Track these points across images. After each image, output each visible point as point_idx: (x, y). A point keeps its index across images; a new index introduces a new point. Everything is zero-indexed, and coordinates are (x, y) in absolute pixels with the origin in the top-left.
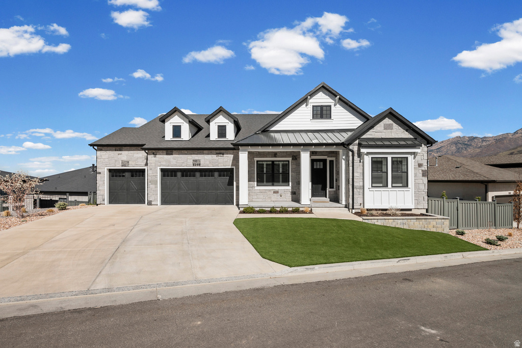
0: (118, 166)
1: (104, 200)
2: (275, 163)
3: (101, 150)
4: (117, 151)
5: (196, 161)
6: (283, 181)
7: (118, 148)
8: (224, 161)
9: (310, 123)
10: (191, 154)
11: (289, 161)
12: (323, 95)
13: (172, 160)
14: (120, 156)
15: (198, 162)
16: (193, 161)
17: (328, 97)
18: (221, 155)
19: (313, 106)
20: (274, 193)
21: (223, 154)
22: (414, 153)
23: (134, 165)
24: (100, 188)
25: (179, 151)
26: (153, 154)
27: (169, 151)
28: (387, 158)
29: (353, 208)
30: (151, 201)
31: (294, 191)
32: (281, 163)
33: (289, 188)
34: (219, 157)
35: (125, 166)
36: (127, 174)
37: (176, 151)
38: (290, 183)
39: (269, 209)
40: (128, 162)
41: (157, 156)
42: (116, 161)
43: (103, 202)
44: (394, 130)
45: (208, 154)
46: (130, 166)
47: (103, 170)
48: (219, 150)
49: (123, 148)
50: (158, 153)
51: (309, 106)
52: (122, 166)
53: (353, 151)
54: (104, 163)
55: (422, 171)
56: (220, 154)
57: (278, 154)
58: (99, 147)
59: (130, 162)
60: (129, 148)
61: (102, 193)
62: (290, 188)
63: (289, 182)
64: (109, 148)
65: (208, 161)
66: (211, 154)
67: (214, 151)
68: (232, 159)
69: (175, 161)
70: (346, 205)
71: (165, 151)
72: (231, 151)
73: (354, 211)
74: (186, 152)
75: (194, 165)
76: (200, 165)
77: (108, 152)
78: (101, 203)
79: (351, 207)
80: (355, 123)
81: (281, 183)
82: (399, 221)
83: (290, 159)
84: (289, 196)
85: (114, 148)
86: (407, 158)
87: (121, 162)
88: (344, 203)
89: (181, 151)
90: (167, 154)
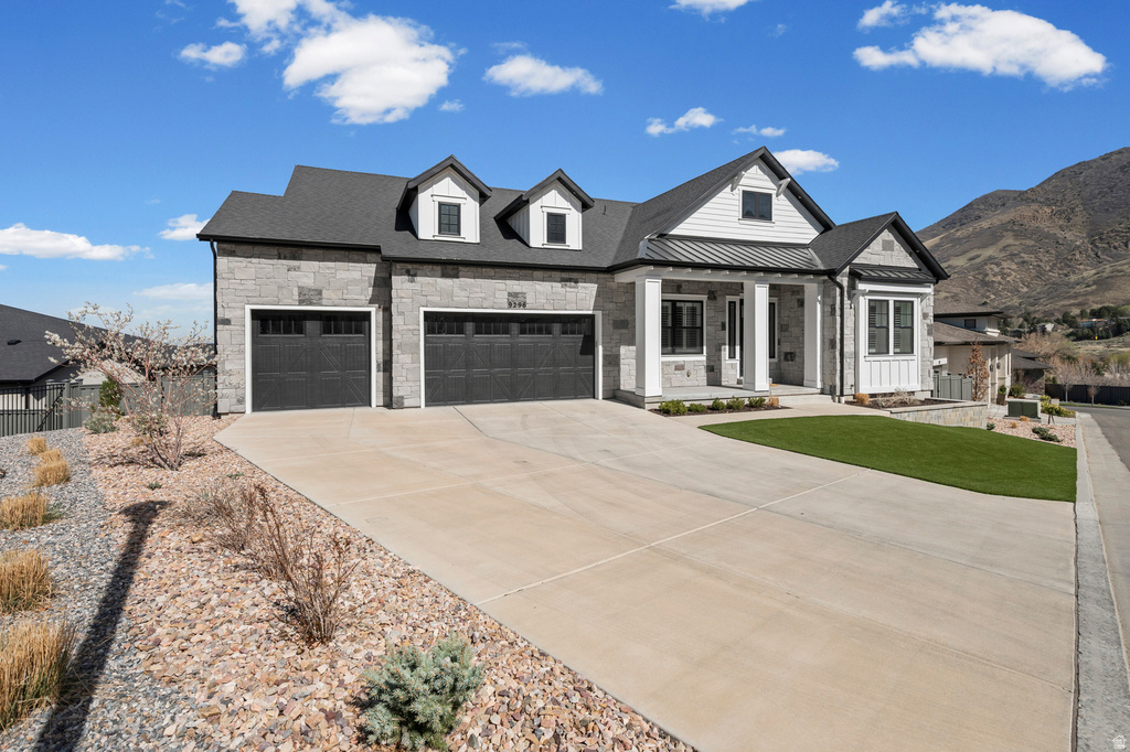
0: (290, 301)
1: (241, 401)
2: (678, 304)
3: (232, 254)
4: (285, 259)
5: (515, 295)
6: (689, 346)
7: (287, 251)
8: (579, 298)
9: (737, 225)
10: (504, 278)
11: (702, 302)
12: (760, 172)
13: (456, 291)
14: (292, 273)
15: (521, 299)
16: (510, 294)
17: (766, 177)
18: (573, 284)
19: (744, 192)
20: (676, 369)
21: (576, 282)
22: (921, 294)
23: (336, 302)
24: (228, 366)
25: (474, 269)
26: (408, 273)
27: (450, 267)
28: (888, 301)
29: (842, 394)
30: (402, 397)
31: (712, 364)
32: (685, 306)
33: (702, 358)
34: (568, 289)
35: (311, 304)
36: (310, 325)
37: (468, 269)
38: (705, 348)
39: (710, 403)
40: (320, 293)
41: (418, 279)
42: (280, 287)
43: (239, 408)
44: (895, 253)
45: (543, 281)
46: (324, 302)
47: (239, 313)
48: (569, 272)
49: (304, 251)
50: (419, 272)
51: (736, 191)
52: (301, 302)
53: (841, 287)
54: (242, 293)
55: (928, 325)
56: (570, 280)
57: (684, 287)
58: (225, 246)
59: (324, 292)
60: (321, 252)
61: (234, 380)
62: (705, 358)
63: (702, 345)
64: (257, 249)
65: (544, 297)
66: (551, 279)
67: (557, 274)
68: (594, 293)
69: (463, 293)
70: (822, 389)
71: (439, 268)
72: (593, 276)
73: (843, 399)
74: (491, 271)
75: (510, 304)
76: (524, 305)
77: (254, 260)
78: (233, 409)
79: (838, 393)
80: (806, 232)
81: (684, 349)
82: (935, 413)
83: (704, 298)
84: (702, 375)
85: (274, 251)
86: (912, 302)
87: (296, 291)
88: (819, 385)
89: (479, 269)
90: (444, 275)
